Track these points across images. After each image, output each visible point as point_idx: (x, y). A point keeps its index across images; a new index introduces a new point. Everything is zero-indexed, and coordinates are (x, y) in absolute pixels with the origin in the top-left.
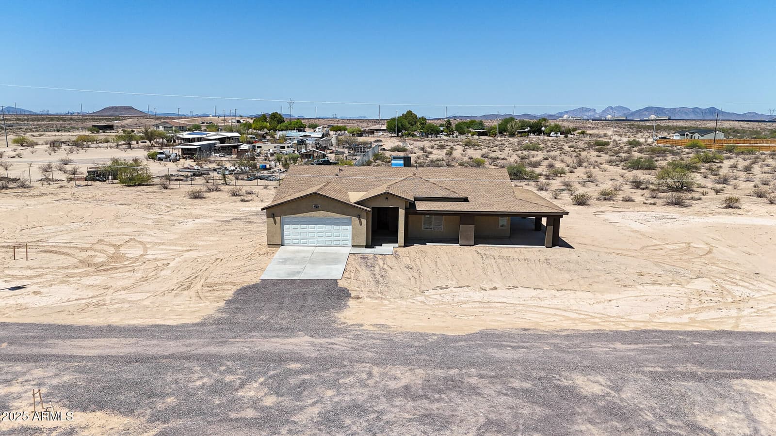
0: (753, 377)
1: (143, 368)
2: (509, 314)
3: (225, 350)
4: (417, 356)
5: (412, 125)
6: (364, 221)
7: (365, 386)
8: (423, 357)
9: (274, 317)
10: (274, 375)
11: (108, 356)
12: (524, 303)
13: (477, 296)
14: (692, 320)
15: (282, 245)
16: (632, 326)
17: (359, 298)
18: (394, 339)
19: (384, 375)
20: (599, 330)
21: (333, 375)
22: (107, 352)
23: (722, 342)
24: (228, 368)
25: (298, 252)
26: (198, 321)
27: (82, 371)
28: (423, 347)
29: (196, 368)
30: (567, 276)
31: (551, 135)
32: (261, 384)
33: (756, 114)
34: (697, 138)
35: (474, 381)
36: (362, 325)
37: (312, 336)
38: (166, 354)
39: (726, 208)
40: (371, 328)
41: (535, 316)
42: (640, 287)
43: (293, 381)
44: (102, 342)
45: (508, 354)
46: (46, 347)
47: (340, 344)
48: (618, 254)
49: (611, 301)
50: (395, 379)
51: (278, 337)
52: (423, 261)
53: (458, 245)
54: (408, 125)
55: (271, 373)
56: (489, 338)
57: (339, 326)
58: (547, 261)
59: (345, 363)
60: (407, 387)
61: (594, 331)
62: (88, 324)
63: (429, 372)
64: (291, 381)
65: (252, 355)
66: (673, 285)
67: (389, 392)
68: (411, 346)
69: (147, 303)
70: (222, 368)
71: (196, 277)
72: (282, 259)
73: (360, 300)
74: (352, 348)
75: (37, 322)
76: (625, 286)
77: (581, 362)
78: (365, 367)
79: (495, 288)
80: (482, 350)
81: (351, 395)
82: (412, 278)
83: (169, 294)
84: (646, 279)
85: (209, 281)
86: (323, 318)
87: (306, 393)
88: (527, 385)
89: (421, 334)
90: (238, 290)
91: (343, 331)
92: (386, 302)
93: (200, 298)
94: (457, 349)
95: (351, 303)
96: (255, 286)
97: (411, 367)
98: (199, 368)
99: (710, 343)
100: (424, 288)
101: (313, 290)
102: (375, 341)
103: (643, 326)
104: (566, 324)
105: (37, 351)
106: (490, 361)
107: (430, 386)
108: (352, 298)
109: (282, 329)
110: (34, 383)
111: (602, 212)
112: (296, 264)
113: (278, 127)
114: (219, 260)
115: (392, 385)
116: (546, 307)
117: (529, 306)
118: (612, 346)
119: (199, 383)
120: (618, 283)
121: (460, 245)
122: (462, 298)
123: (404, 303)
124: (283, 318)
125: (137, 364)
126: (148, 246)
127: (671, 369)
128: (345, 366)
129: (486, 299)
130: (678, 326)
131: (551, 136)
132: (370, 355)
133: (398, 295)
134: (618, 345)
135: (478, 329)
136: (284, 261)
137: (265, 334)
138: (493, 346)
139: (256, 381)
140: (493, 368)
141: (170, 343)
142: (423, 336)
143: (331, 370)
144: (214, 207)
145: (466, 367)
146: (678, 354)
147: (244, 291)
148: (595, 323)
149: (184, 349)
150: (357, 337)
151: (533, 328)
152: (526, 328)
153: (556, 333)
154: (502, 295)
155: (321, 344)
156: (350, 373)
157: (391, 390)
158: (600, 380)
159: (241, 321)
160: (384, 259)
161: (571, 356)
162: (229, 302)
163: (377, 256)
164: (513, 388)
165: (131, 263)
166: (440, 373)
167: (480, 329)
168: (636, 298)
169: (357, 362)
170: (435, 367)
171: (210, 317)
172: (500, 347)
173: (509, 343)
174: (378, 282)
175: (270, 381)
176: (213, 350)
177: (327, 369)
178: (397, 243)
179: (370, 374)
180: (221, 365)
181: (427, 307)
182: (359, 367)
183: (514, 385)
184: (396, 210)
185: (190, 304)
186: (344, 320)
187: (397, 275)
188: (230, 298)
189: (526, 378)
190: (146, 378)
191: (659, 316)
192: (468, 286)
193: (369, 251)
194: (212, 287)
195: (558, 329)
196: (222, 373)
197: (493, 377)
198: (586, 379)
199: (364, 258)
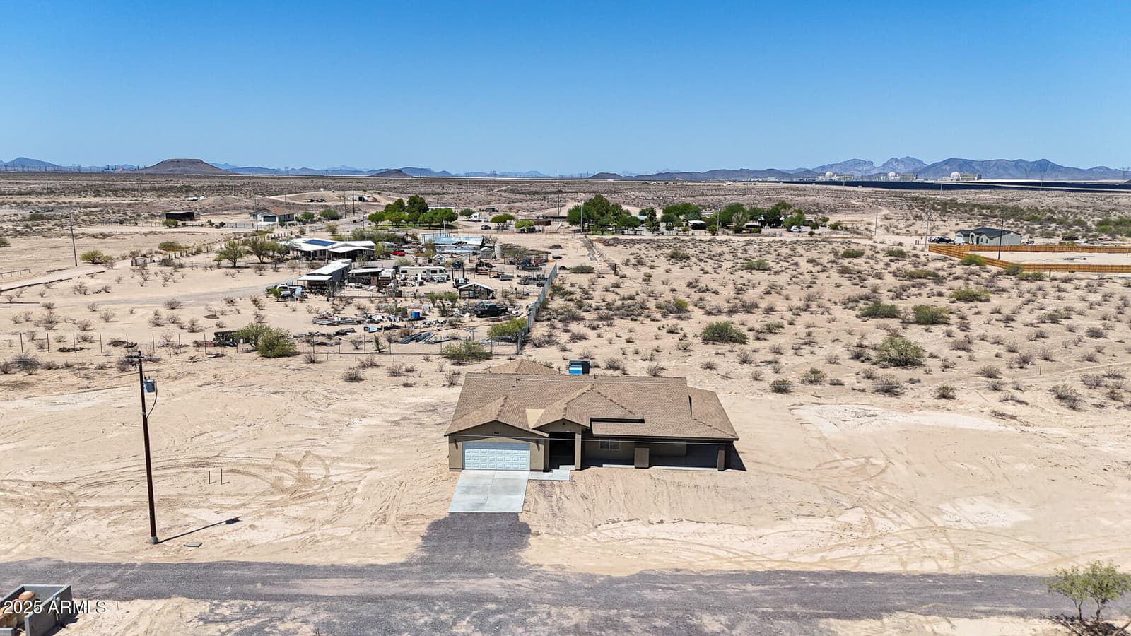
0: (838, 617)
1: (375, 608)
2: (668, 553)
3: (435, 591)
4: (586, 597)
5: (602, 215)
6: (542, 447)
7: (546, 624)
8: (591, 598)
9: (467, 556)
10: (477, 614)
11: (345, 596)
12: (684, 539)
13: (643, 530)
14: (823, 559)
15: (463, 469)
16: (769, 566)
17: (538, 534)
18: (568, 580)
19: (560, 614)
20: (739, 571)
21: (521, 615)
22: (342, 592)
23: (833, 584)
24: (441, 608)
25: (479, 477)
26: (403, 560)
27: (330, 610)
28: (591, 588)
29: (416, 608)
30: (730, 506)
31: (792, 229)
32: (468, 622)
33: (1108, 169)
34: (984, 241)
35: (627, 620)
36: (541, 566)
37: (501, 578)
38: (389, 594)
39: (939, 399)
40: (549, 569)
41: (690, 554)
42: (794, 520)
43: (492, 620)
44: (333, 582)
45: (659, 596)
46: (293, 588)
47: (525, 585)
48: (789, 477)
49: (761, 537)
50: (568, 618)
51: (473, 578)
52: (598, 488)
53: (634, 466)
54: (596, 216)
55: (474, 612)
56: (647, 579)
57: (523, 567)
58: (716, 489)
59: (530, 604)
60: (576, 626)
61: (735, 571)
62: (316, 564)
63: (594, 612)
64: (490, 620)
65: (456, 596)
66: (826, 517)
67: (563, 629)
68: (582, 588)
69: (353, 539)
70: (436, 608)
71: (388, 507)
72: (465, 487)
73: (539, 537)
74: (535, 589)
75: (272, 562)
76: (781, 519)
77: (712, 604)
78: (545, 608)
79: (662, 522)
80: (638, 592)
81: (535, 632)
82: (586, 511)
83: (370, 529)
84: (804, 510)
85: (401, 511)
86: (509, 558)
87: (503, 630)
88: (666, 624)
89: (591, 575)
90: (432, 524)
91: (525, 572)
92: (562, 539)
93: (399, 534)
94: (618, 590)
95: (532, 540)
96: (445, 521)
97: (580, 608)
98: (418, 608)
99: (824, 584)
100: (597, 522)
101: (497, 526)
102: (552, 583)
103: (778, 566)
104: (714, 564)
105: (287, 591)
106: (643, 602)
107: (593, 624)
108: (532, 534)
109: (476, 570)
110: (300, 620)
111: (801, 404)
112: (478, 493)
113: (420, 219)
114: (404, 484)
115: (566, 623)
116: (702, 545)
117: (687, 543)
118: (743, 587)
119: (422, 621)
120: (776, 515)
121: (636, 468)
122: (630, 534)
123: (578, 540)
124: (476, 558)
125: (369, 604)
126: (328, 462)
127: (780, 610)
128: (530, 606)
129: (651, 535)
130: (807, 566)
131: (792, 231)
132: (549, 596)
133: (573, 531)
134: (749, 587)
135: (638, 570)
136: (468, 490)
137: (463, 575)
138: (647, 587)
139: (464, 620)
140: (643, 608)
141: (389, 583)
142: (592, 577)
143: (519, 610)
144: (375, 396)
145: (623, 608)
146: (793, 595)
147: (436, 526)
148: (739, 563)
149: (401, 590)
150: (538, 578)
151: (685, 568)
152: (679, 568)
153: (702, 573)
154: (666, 531)
155: (509, 585)
156: (534, 613)
157: (564, 628)
158: (723, 619)
159: (440, 560)
160: (560, 486)
161: (707, 597)
162: (425, 538)
163: (555, 482)
164: (655, 627)
165: (320, 488)
166: (602, 613)
167: (640, 569)
168: (784, 534)
169: (539, 603)
170: (599, 608)
171: (413, 556)
172: (654, 588)
173: (661, 585)
174: (555, 515)
175: (475, 620)
176: (424, 590)
177: (516, 610)
178: (574, 464)
179: (549, 615)
180: (435, 605)
181: (599, 545)
182: (541, 607)
183: (656, 624)
184: (573, 435)
185: (391, 540)
186: (526, 560)
187: (574, 507)
188: (425, 534)
189: (667, 617)
190: (381, 616)
191: (796, 555)
192: (638, 519)
193: (546, 476)
194: (405, 519)
195: (705, 569)
196: (437, 612)
197: (643, 617)
198: (711, 618)
199: (543, 485)
